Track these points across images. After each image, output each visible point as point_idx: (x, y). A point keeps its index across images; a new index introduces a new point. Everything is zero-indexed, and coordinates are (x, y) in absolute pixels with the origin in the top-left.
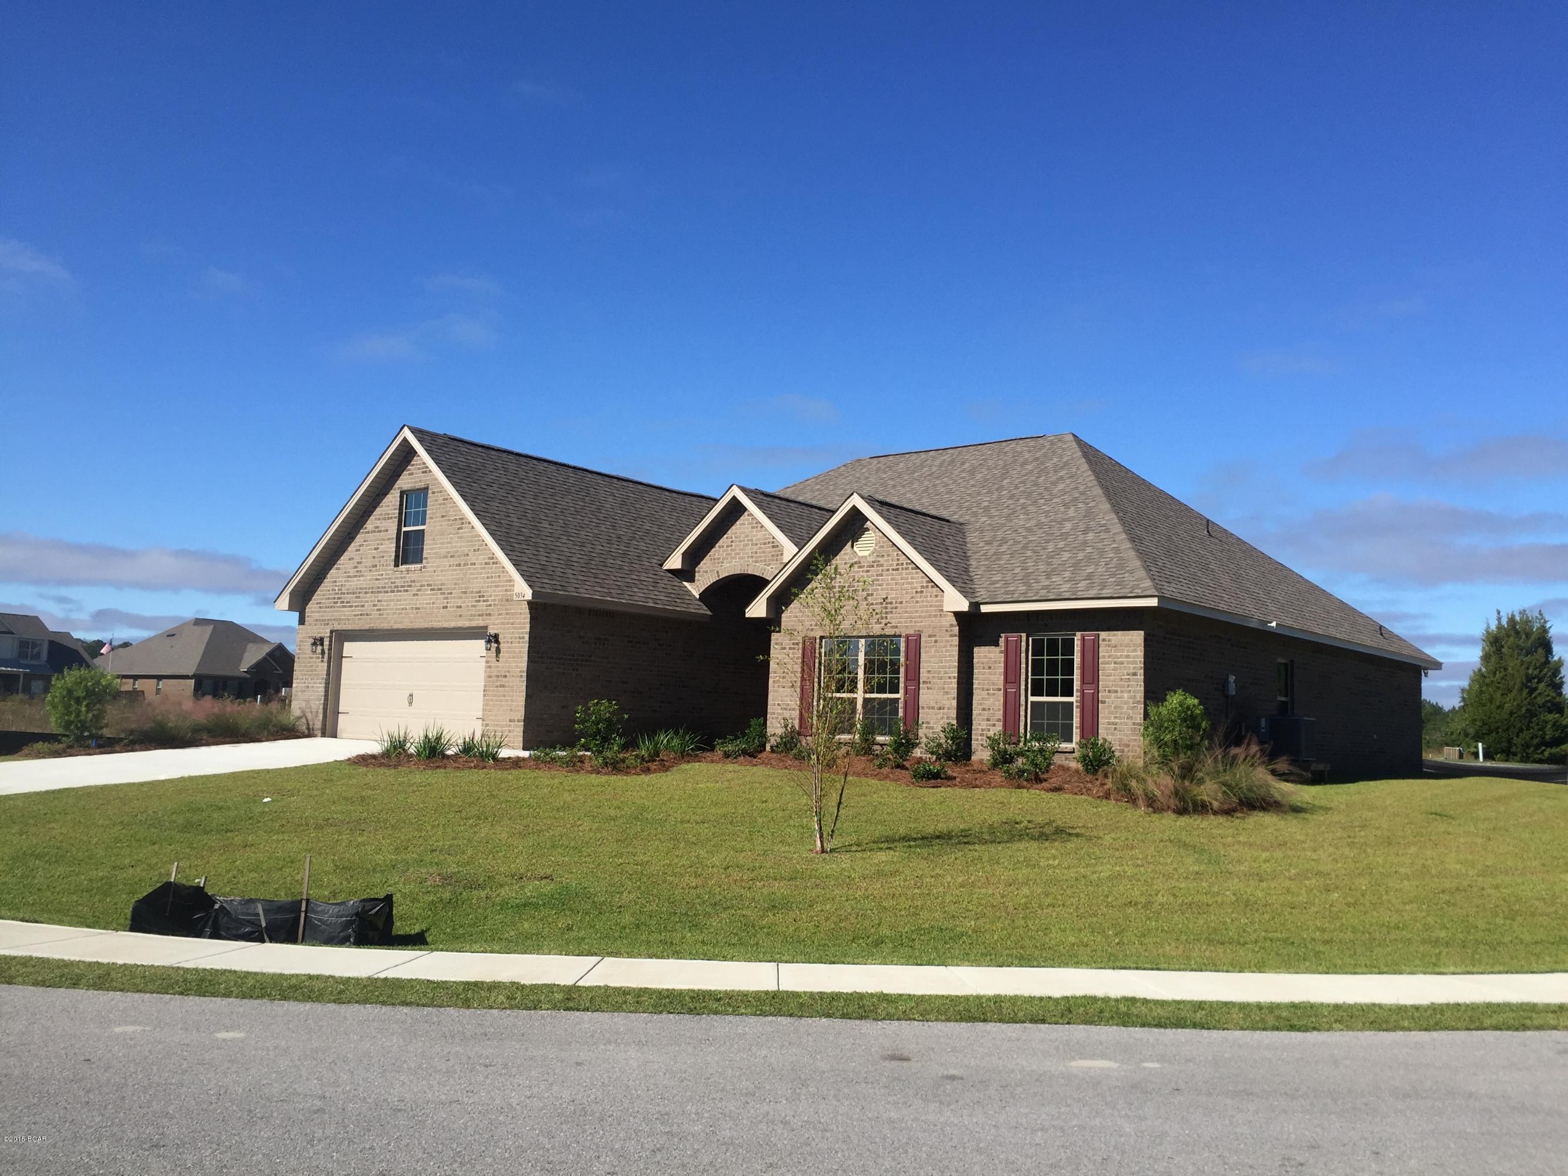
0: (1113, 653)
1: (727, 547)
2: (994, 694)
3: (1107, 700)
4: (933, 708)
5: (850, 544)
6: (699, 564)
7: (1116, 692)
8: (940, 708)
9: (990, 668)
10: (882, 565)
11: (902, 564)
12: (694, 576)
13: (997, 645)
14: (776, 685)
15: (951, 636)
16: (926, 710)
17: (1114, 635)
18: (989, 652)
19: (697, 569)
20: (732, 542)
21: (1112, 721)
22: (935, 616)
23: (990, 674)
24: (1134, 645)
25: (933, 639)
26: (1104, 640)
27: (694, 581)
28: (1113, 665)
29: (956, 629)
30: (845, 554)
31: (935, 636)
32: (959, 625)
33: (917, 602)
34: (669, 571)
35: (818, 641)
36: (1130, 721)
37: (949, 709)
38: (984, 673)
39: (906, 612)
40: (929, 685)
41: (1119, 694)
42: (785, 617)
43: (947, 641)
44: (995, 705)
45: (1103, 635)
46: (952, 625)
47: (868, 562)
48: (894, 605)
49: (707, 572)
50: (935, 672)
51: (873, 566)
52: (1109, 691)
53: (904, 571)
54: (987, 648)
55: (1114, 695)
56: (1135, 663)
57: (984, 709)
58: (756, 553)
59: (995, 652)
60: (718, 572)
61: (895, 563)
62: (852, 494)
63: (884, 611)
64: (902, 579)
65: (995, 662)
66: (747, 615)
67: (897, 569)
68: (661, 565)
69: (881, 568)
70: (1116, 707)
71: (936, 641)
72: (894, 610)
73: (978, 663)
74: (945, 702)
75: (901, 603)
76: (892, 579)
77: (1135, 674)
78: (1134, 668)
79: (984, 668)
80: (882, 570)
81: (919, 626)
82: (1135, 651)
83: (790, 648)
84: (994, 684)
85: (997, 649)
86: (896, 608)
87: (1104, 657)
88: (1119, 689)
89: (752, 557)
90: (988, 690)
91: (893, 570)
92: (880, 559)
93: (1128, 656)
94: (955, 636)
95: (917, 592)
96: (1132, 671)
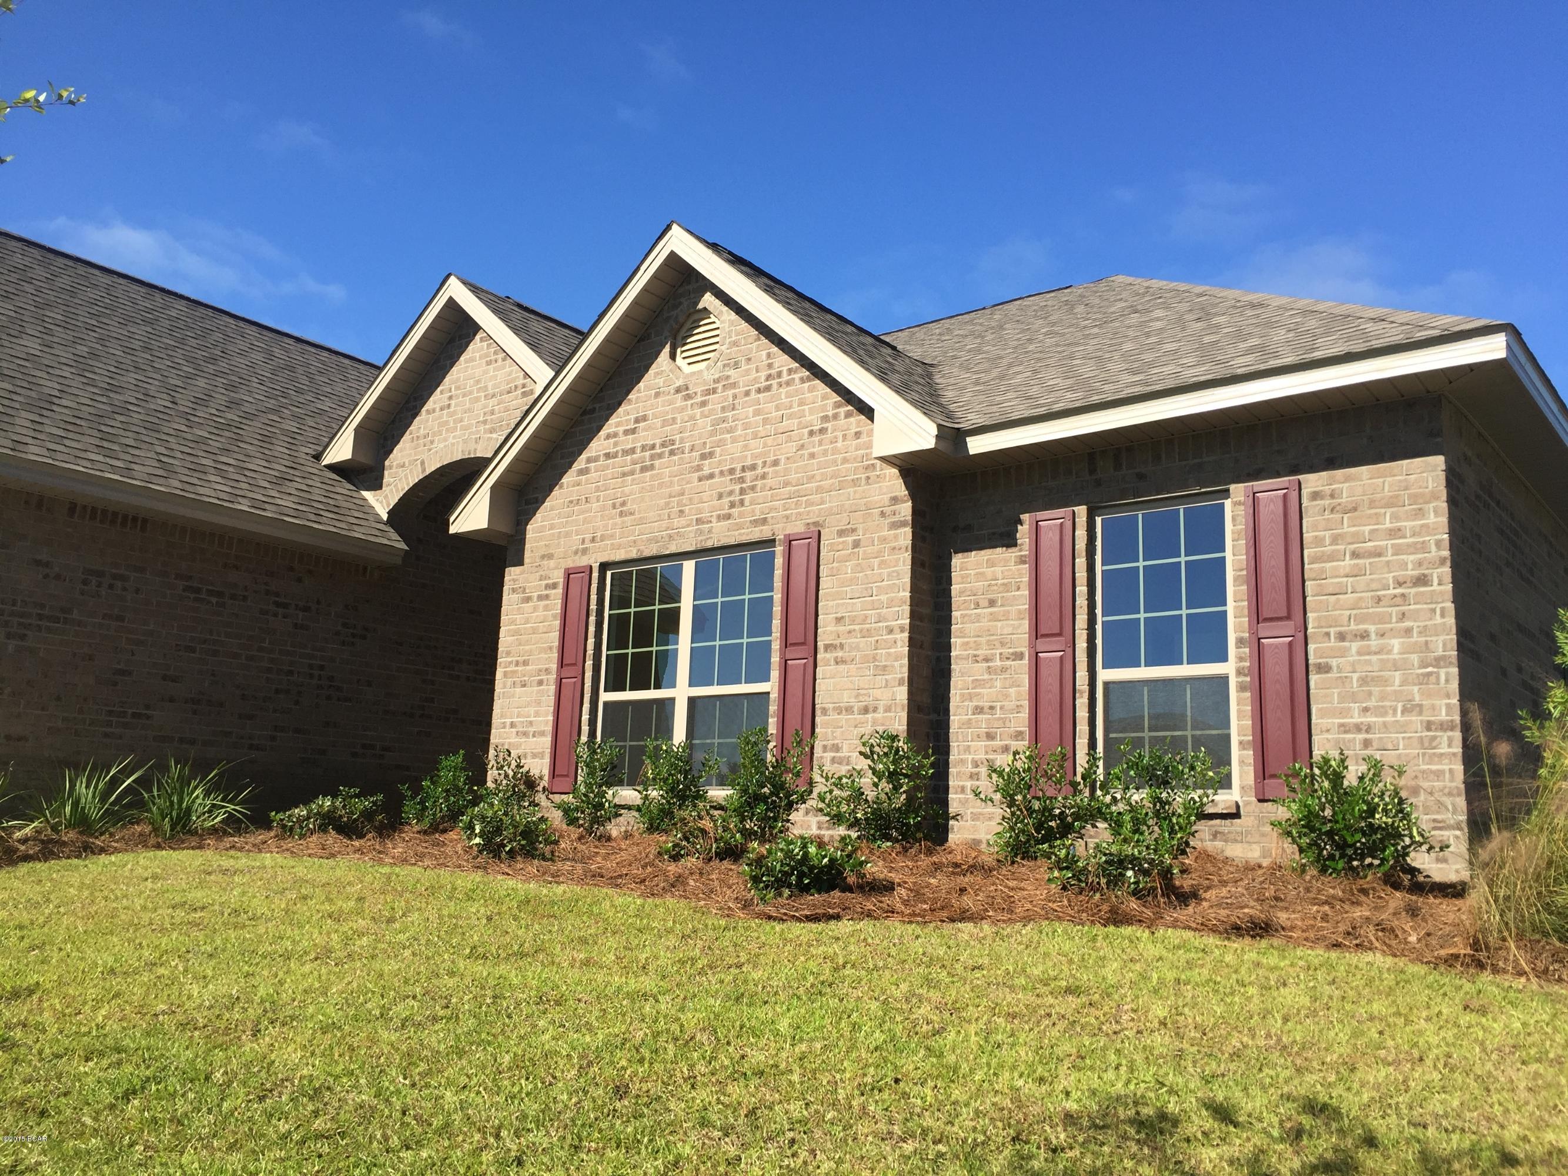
0: (1347, 529)
1: (442, 409)
2: (1004, 670)
3: (1334, 662)
4: (849, 710)
5: (667, 349)
6: (391, 451)
7: (1364, 636)
8: (866, 710)
9: (992, 603)
10: (734, 385)
11: (779, 374)
12: (381, 477)
13: (1009, 540)
14: (510, 681)
15: (895, 526)
16: (833, 716)
17: (1347, 479)
18: (991, 564)
19: (387, 463)
20: (450, 398)
21: (1357, 720)
22: (855, 482)
23: (994, 618)
24: (1414, 498)
25: (850, 539)
26: (1315, 496)
27: (380, 487)
28: (1348, 562)
29: (906, 509)
30: (657, 374)
31: (854, 530)
32: (913, 496)
33: (812, 456)
34: (331, 467)
35: (595, 575)
36: (1414, 718)
37: (888, 709)
38: (978, 618)
39: (786, 484)
40: (840, 654)
41: (1374, 643)
42: (532, 530)
43: (884, 540)
44: (1006, 696)
45: (1312, 481)
46: (895, 500)
47: (705, 382)
48: (759, 471)
49: (403, 466)
50: (853, 621)
51: (714, 391)
52: (1342, 637)
53: (783, 390)
54: (985, 555)
55: (1355, 646)
56: (1423, 547)
57: (979, 710)
58: (492, 413)
59: (1006, 561)
60: (423, 463)
61: (763, 375)
62: (668, 228)
63: (737, 487)
64: (778, 408)
65: (1006, 587)
66: (453, 530)
67: (768, 388)
68: (318, 457)
69: (730, 392)
70: (1364, 681)
71: (856, 544)
72: (759, 483)
73: (961, 593)
74: (877, 693)
75: (776, 463)
76: (757, 413)
77: (1422, 580)
78: (1420, 564)
79: (977, 605)
80: (735, 397)
81: (814, 514)
82: (1420, 513)
83: (540, 598)
84: (1003, 644)
85: (1012, 554)
86: (764, 477)
87: (1319, 541)
88: (1372, 628)
89: (485, 422)
90: (986, 660)
91: (759, 391)
92: (731, 372)
93: (1395, 533)
94: (903, 524)
95: (811, 433)
96: (1412, 572)
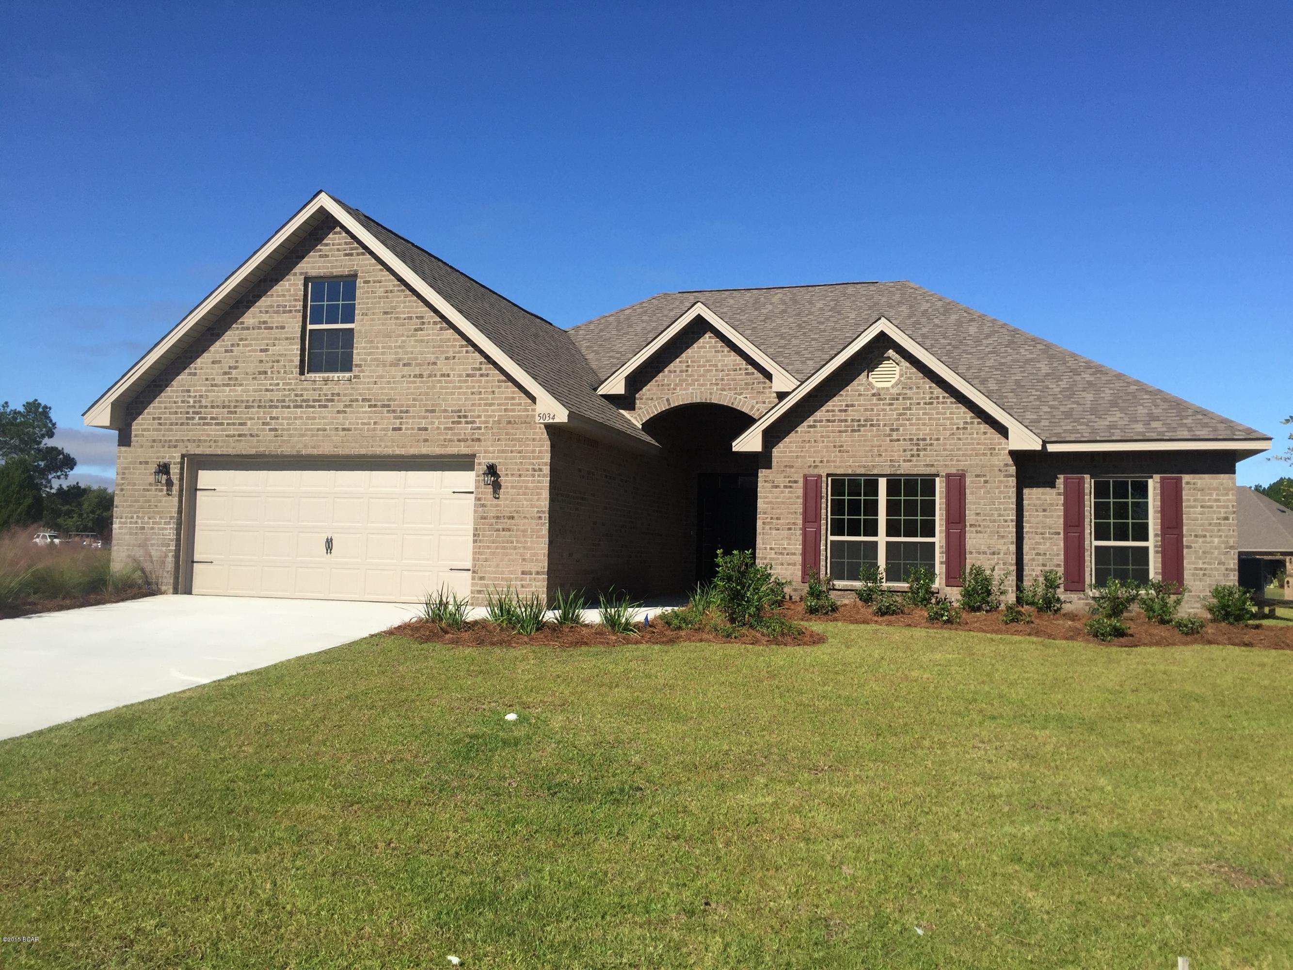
0: (1199, 497)
1: (681, 371)
2: (1051, 539)
3: (1193, 545)
4: (985, 553)
5: (865, 373)
6: (641, 389)
7: (1205, 536)
8: (994, 554)
9: (1044, 510)
10: (910, 398)
11: (938, 398)
12: (634, 404)
13: (1052, 485)
14: (767, 527)
15: (1006, 476)
16: (974, 555)
17: (1200, 479)
18: (1043, 494)
19: (637, 396)
20: (688, 366)
21: (1201, 566)
22: (984, 455)
23: (1045, 516)
24: (1225, 489)
25: (982, 479)
26: (1188, 483)
27: (634, 409)
28: (1199, 509)
29: (1013, 470)
30: (858, 385)
31: (984, 476)
32: (1016, 464)
33: (959, 439)
34: (605, 397)
35: (824, 479)
36: (1222, 566)
37: (1005, 554)
38: (1037, 516)
39: (945, 450)
40: (979, 529)
41: (1208, 539)
42: (775, 451)
43: (1000, 482)
44: (1053, 550)
45: (1186, 478)
46: (1006, 465)
47: (891, 394)
48: (928, 442)
49: (652, 399)
50: (985, 515)
51: (897, 399)
52: (1196, 536)
53: (941, 406)
54: (1040, 490)
55: (1201, 540)
56: (1227, 507)
57: (1038, 554)
58: (722, 380)
59: (1051, 494)
60: (668, 400)
61: (928, 397)
62: (880, 319)
63: (915, 448)
64: (937, 414)
65: (1051, 505)
66: (734, 449)
67: (931, 403)
68: (595, 389)
69: (908, 402)
70: (1204, 553)
71: (986, 482)
72: (929, 448)
73: (1029, 505)
74: (1000, 547)
75: (938, 439)
76: (924, 414)
77: (1226, 519)
78: (1226, 513)
79: (1037, 511)
80: (911, 404)
81: (962, 465)
82: (1227, 494)
83: (785, 487)
84: (1050, 528)
85: (1053, 491)
86: (931, 445)
87: (1189, 500)
88: (1208, 534)
89: (717, 384)
90: (1042, 534)
91: (925, 404)
92: (908, 392)
93: (1217, 500)
94: (1012, 476)
95: (958, 428)
96: (1223, 515)
